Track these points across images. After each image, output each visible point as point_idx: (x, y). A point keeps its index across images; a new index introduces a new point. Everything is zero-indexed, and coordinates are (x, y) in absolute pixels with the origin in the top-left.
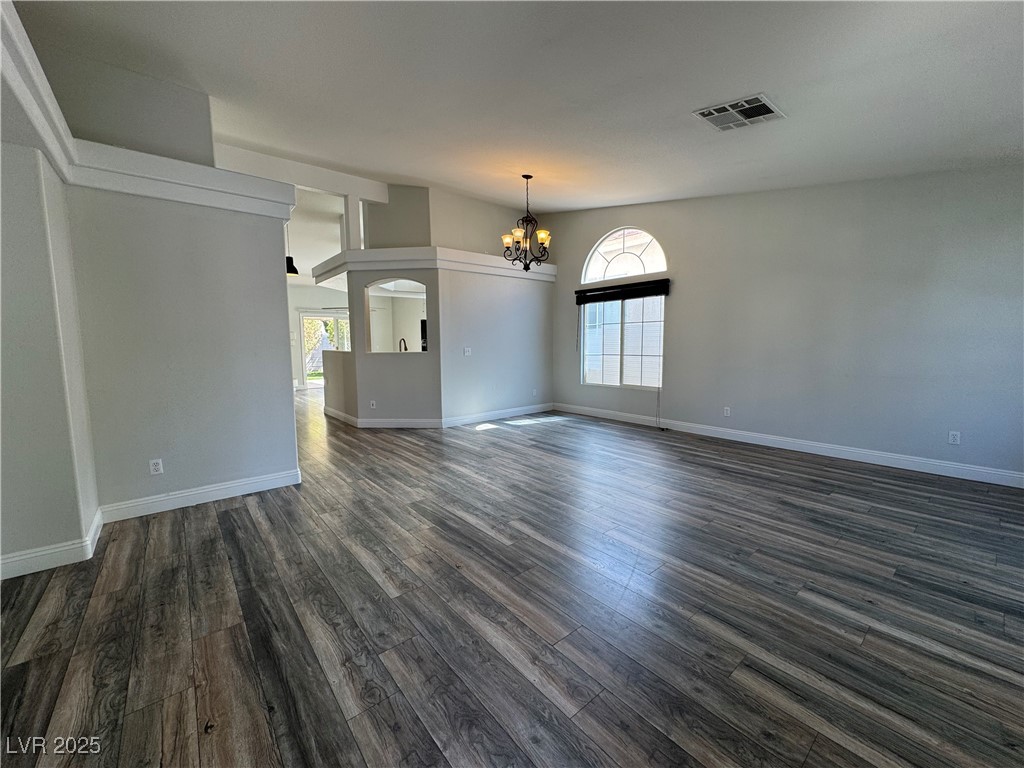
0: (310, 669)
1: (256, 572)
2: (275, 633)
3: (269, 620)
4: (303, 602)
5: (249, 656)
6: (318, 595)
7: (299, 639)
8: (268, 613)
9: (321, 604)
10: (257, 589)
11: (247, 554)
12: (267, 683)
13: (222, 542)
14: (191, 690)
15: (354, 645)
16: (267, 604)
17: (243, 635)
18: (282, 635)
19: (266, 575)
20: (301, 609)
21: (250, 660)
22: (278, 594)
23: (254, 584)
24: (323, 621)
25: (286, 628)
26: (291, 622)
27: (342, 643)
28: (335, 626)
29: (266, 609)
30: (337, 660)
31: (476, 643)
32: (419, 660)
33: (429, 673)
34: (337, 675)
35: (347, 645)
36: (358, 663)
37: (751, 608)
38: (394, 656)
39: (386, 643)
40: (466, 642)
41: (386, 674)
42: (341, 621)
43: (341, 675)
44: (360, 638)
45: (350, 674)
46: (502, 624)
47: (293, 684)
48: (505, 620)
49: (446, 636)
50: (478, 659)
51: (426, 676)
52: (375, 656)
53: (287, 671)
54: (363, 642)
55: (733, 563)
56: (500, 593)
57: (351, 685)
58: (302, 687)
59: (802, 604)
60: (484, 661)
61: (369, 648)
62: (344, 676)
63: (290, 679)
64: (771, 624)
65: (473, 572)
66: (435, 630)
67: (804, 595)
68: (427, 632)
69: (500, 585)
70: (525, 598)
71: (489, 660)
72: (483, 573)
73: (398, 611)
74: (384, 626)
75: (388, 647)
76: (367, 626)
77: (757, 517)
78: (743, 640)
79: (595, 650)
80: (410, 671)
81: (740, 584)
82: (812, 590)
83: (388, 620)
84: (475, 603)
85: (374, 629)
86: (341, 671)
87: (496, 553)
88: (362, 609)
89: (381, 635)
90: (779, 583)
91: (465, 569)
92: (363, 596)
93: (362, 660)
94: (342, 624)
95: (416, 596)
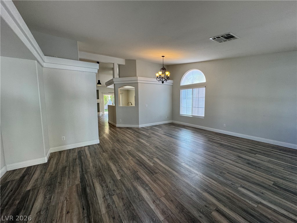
0: (94, 198)
1: (85, 169)
2: (87, 187)
3: (86, 183)
4: (95, 179)
5: (80, 193)
6: (99, 177)
7: (93, 189)
8: (86, 181)
9: (100, 180)
10: (85, 174)
11: (83, 163)
12: (83, 201)
13: (78, 160)
14: (65, 201)
15: (106, 193)
16: (87, 179)
17: (80, 187)
18: (89, 188)
19: (87, 170)
20: (95, 181)
21: (80, 194)
22: (90, 176)
23: (84, 173)
24: (99, 184)
25: (90, 186)
26: (92, 185)
27: (104, 192)
28: (102, 186)
29: (86, 180)
30: (102, 197)
31: (138, 195)
32: (123, 199)
33: (125, 203)
34: (101, 201)
35: (105, 193)
36: (107, 198)
37: (222, 192)
38: (116, 197)
39: (115, 193)
40: (136, 195)
41: (114, 202)
42: (104, 185)
43: (102, 201)
44: (108, 191)
45: (104, 201)
46: (147, 190)
47: (90, 202)
48: (148, 189)
49: (131, 192)
50: (139, 200)
51: (124, 204)
52: (111, 196)
53: (89, 198)
54: (109, 192)
55: (219, 176)
56: (147, 180)
57: (104, 204)
58: (92, 204)
59: (239, 192)
60: (140, 201)
61: (110, 194)
62: (103, 201)
63: (89, 201)
64: (228, 198)
65: (141, 173)
66: (128, 190)
67: (240, 189)
68: (126, 190)
69: (148, 178)
70: (154, 183)
71: (141, 201)
72: (144, 174)
73: (119, 184)
74: (115, 188)
75: (115, 194)
76: (111, 187)
77: (229, 161)
78: (217, 202)
79: (172, 201)
80: (120, 202)
81: (220, 184)
82: (243, 187)
83: (116, 186)
84: (140, 183)
85: (112, 188)
86: (102, 200)
87: (148, 168)
88: (110, 182)
89: (114, 190)
90: (233, 184)
91: (139, 172)
92: (111, 178)
93: (108, 197)
94: (104, 186)
95: (125, 179)
